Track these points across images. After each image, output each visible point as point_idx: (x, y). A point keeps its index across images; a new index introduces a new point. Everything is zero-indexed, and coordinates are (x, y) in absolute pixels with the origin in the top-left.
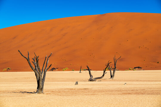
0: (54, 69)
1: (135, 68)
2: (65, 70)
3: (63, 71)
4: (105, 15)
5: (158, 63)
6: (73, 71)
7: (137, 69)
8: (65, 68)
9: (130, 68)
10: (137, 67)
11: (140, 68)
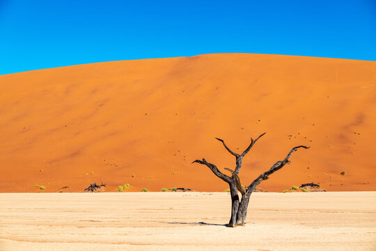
0: (96, 186)
1: (303, 186)
2: (125, 190)
3: (119, 191)
4: (198, 58)
5: (343, 173)
6: (145, 191)
7: (308, 187)
8: (123, 185)
9: (295, 187)
10: (308, 185)
11: (315, 185)
